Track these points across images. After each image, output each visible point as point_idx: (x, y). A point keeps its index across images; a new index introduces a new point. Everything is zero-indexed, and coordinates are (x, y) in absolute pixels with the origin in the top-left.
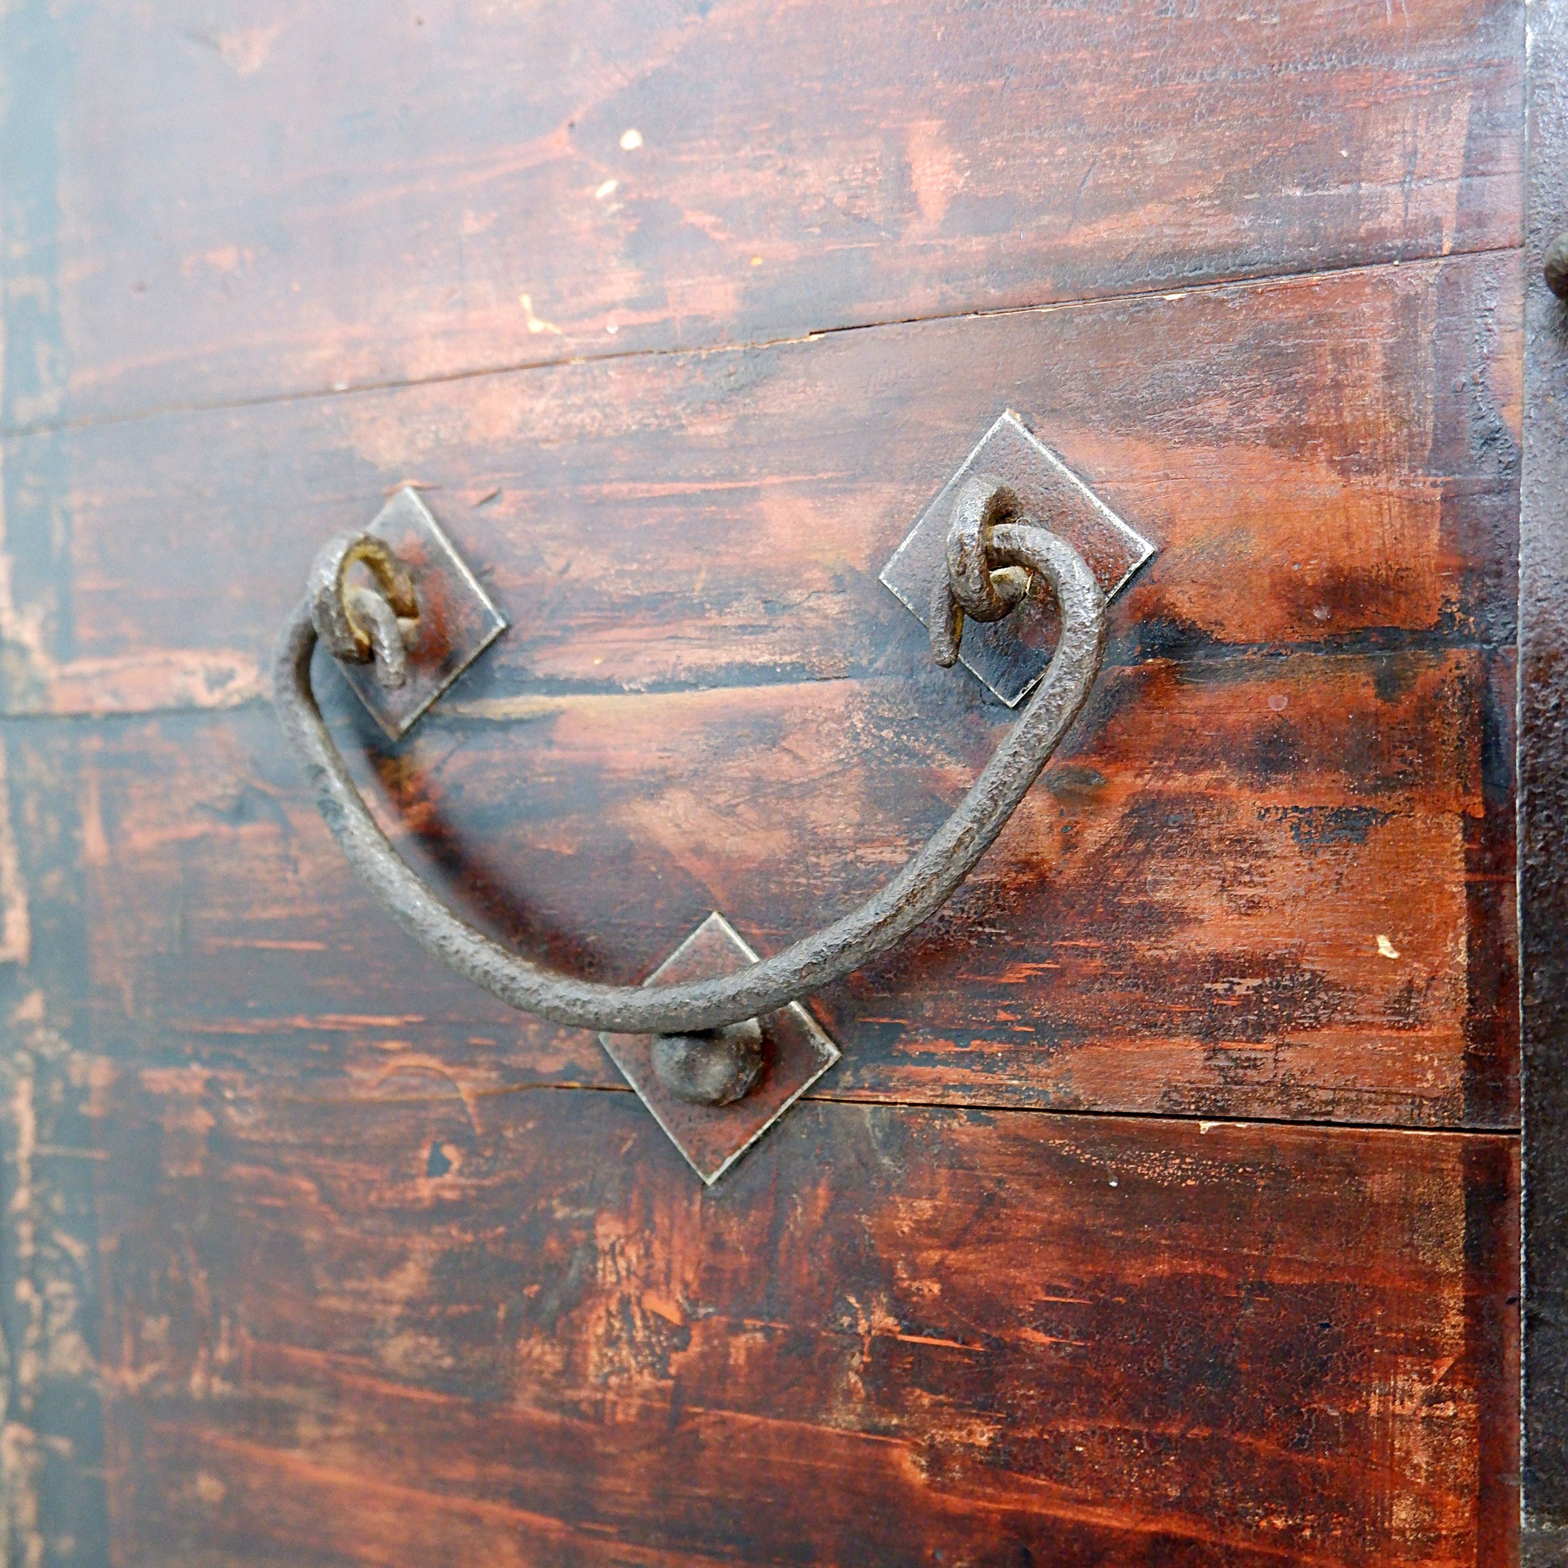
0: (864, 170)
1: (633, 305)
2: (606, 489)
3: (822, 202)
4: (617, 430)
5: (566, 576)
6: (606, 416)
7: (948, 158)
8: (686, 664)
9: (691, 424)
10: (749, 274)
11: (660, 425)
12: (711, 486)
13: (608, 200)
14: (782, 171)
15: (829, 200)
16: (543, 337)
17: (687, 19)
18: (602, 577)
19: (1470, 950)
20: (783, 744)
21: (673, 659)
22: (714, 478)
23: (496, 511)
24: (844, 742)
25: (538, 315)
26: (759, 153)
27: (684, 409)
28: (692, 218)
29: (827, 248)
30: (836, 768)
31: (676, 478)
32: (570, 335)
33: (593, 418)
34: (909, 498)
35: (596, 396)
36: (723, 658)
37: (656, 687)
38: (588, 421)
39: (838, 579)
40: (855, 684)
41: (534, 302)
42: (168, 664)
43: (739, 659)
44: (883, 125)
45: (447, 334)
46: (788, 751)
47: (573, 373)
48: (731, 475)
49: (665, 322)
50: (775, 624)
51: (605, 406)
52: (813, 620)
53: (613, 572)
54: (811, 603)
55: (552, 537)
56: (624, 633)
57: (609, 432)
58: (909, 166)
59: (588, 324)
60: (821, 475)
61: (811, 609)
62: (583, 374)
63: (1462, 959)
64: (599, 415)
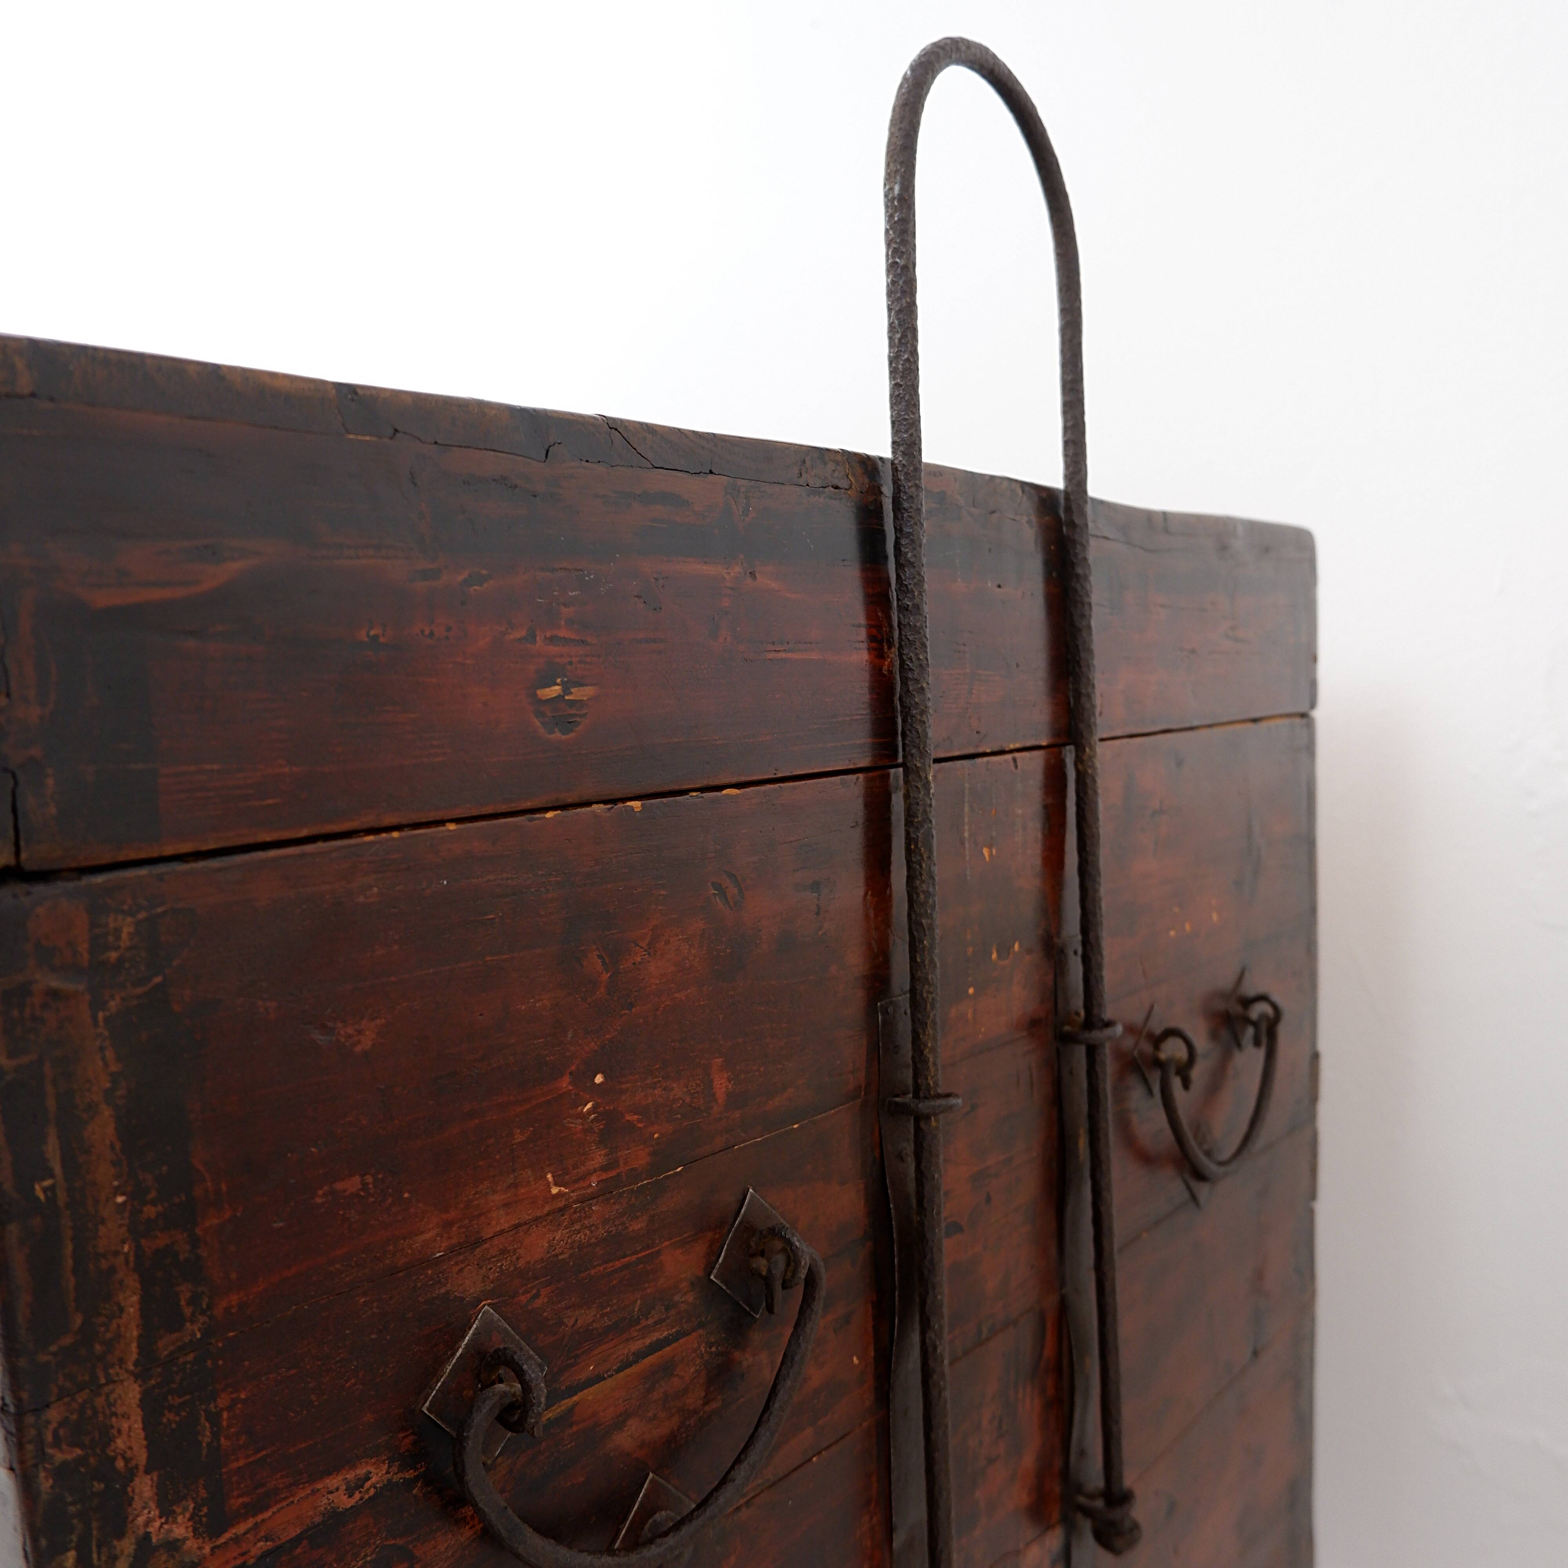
0: (696, 1084)
1: (604, 1168)
2: (593, 1272)
3: (681, 1102)
4: (597, 1238)
5: (575, 1328)
6: (591, 1232)
7: (726, 1075)
8: (632, 1351)
9: (631, 1225)
10: (654, 1143)
11: (617, 1230)
12: (640, 1255)
13: (589, 1112)
14: (665, 1089)
15: (684, 1101)
16: (559, 1195)
17: (623, 1012)
18: (594, 1321)
19: (875, 1351)
20: (675, 1373)
21: (626, 1351)
22: (641, 1251)
23: (538, 1303)
24: (698, 1361)
25: (556, 1184)
26: (655, 1080)
27: (627, 1218)
28: (628, 1117)
29: (684, 1124)
30: (695, 1375)
31: (625, 1256)
32: (573, 1191)
33: (585, 1235)
34: (717, 1236)
35: (586, 1222)
36: (648, 1342)
37: (618, 1371)
38: (583, 1237)
39: (692, 1284)
40: (701, 1331)
41: (553, 1176)
42: (314, 1492)
43: (655, 1339)
44: (702, 1062)
45: (506, 1205)
46: (677, 1375)
47: (575, 1213)
48: (648, 1247)
49: (619, 1175)
50: (669, 1315)
51: (591, 1226)
52: (683, 1307)
53: (598, 1316)
54: (683, 1299)
55: (567, 1308)
56: (604, 1347)
57: (593, 1240)
58: (712, 1081)
59: (582, 1184)
60: (684, 1236)
61: (683, 1302)
62: (580, 1212)
63: (872, 1354)
64: (588, 1232)
